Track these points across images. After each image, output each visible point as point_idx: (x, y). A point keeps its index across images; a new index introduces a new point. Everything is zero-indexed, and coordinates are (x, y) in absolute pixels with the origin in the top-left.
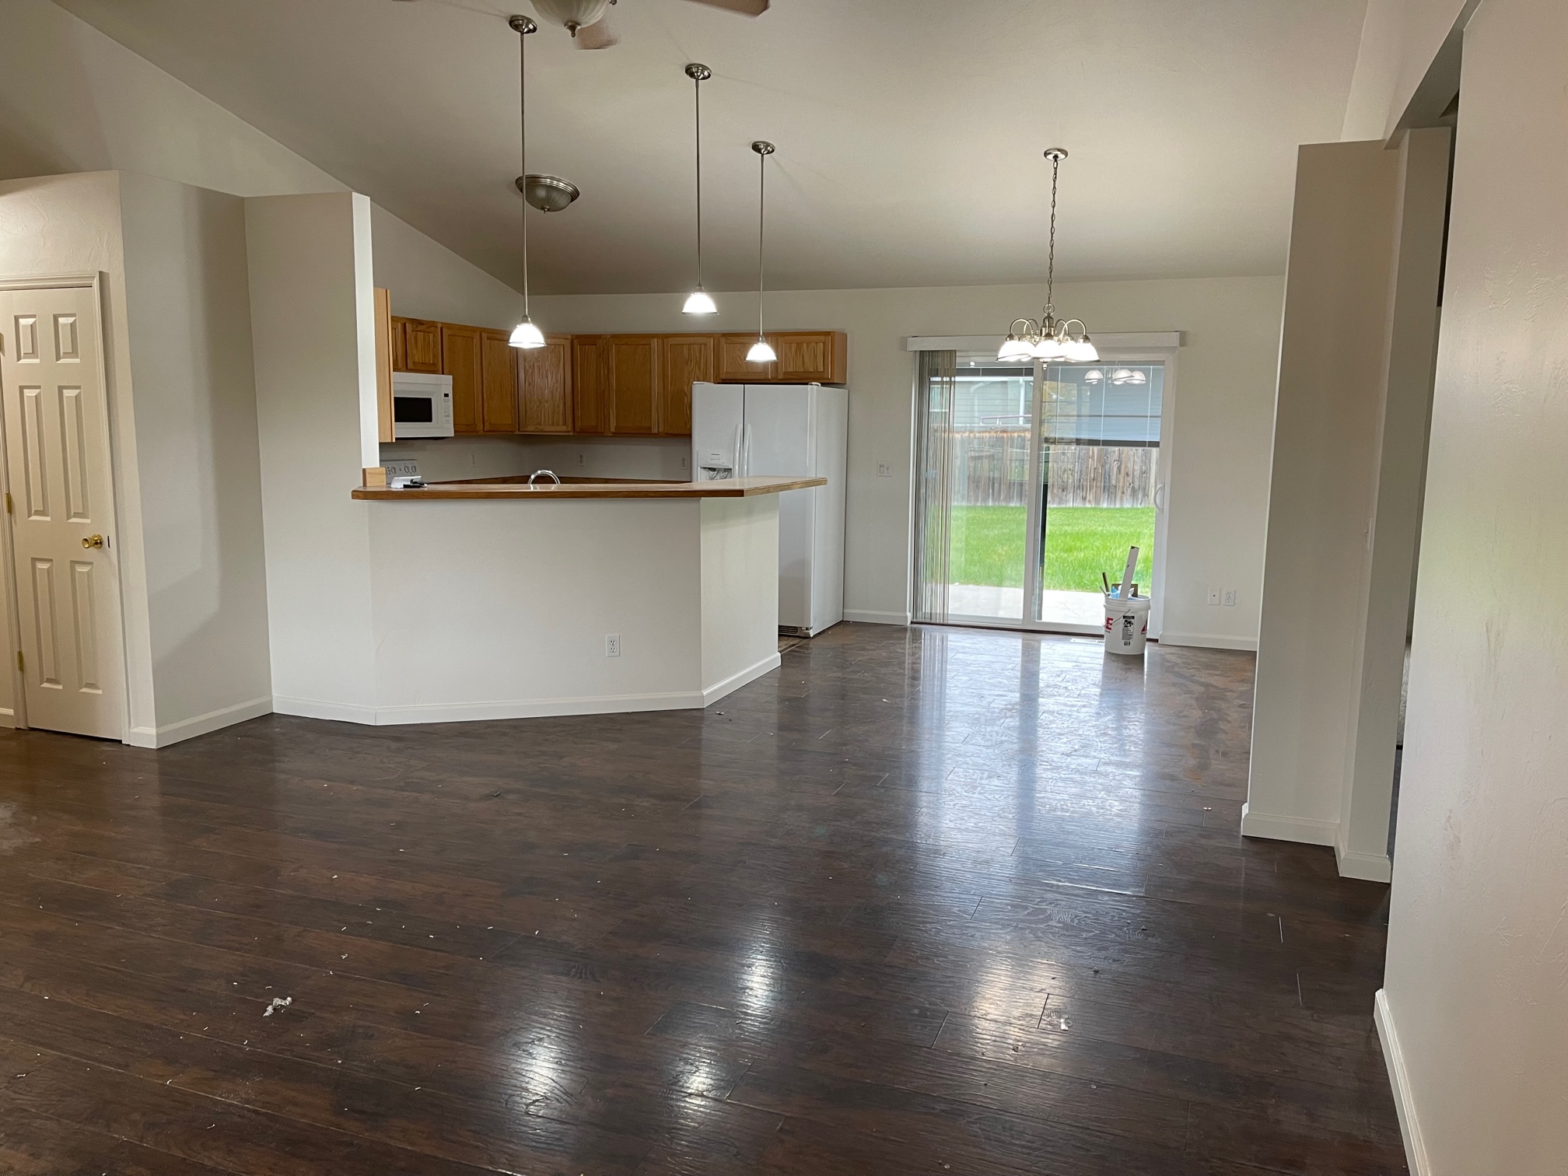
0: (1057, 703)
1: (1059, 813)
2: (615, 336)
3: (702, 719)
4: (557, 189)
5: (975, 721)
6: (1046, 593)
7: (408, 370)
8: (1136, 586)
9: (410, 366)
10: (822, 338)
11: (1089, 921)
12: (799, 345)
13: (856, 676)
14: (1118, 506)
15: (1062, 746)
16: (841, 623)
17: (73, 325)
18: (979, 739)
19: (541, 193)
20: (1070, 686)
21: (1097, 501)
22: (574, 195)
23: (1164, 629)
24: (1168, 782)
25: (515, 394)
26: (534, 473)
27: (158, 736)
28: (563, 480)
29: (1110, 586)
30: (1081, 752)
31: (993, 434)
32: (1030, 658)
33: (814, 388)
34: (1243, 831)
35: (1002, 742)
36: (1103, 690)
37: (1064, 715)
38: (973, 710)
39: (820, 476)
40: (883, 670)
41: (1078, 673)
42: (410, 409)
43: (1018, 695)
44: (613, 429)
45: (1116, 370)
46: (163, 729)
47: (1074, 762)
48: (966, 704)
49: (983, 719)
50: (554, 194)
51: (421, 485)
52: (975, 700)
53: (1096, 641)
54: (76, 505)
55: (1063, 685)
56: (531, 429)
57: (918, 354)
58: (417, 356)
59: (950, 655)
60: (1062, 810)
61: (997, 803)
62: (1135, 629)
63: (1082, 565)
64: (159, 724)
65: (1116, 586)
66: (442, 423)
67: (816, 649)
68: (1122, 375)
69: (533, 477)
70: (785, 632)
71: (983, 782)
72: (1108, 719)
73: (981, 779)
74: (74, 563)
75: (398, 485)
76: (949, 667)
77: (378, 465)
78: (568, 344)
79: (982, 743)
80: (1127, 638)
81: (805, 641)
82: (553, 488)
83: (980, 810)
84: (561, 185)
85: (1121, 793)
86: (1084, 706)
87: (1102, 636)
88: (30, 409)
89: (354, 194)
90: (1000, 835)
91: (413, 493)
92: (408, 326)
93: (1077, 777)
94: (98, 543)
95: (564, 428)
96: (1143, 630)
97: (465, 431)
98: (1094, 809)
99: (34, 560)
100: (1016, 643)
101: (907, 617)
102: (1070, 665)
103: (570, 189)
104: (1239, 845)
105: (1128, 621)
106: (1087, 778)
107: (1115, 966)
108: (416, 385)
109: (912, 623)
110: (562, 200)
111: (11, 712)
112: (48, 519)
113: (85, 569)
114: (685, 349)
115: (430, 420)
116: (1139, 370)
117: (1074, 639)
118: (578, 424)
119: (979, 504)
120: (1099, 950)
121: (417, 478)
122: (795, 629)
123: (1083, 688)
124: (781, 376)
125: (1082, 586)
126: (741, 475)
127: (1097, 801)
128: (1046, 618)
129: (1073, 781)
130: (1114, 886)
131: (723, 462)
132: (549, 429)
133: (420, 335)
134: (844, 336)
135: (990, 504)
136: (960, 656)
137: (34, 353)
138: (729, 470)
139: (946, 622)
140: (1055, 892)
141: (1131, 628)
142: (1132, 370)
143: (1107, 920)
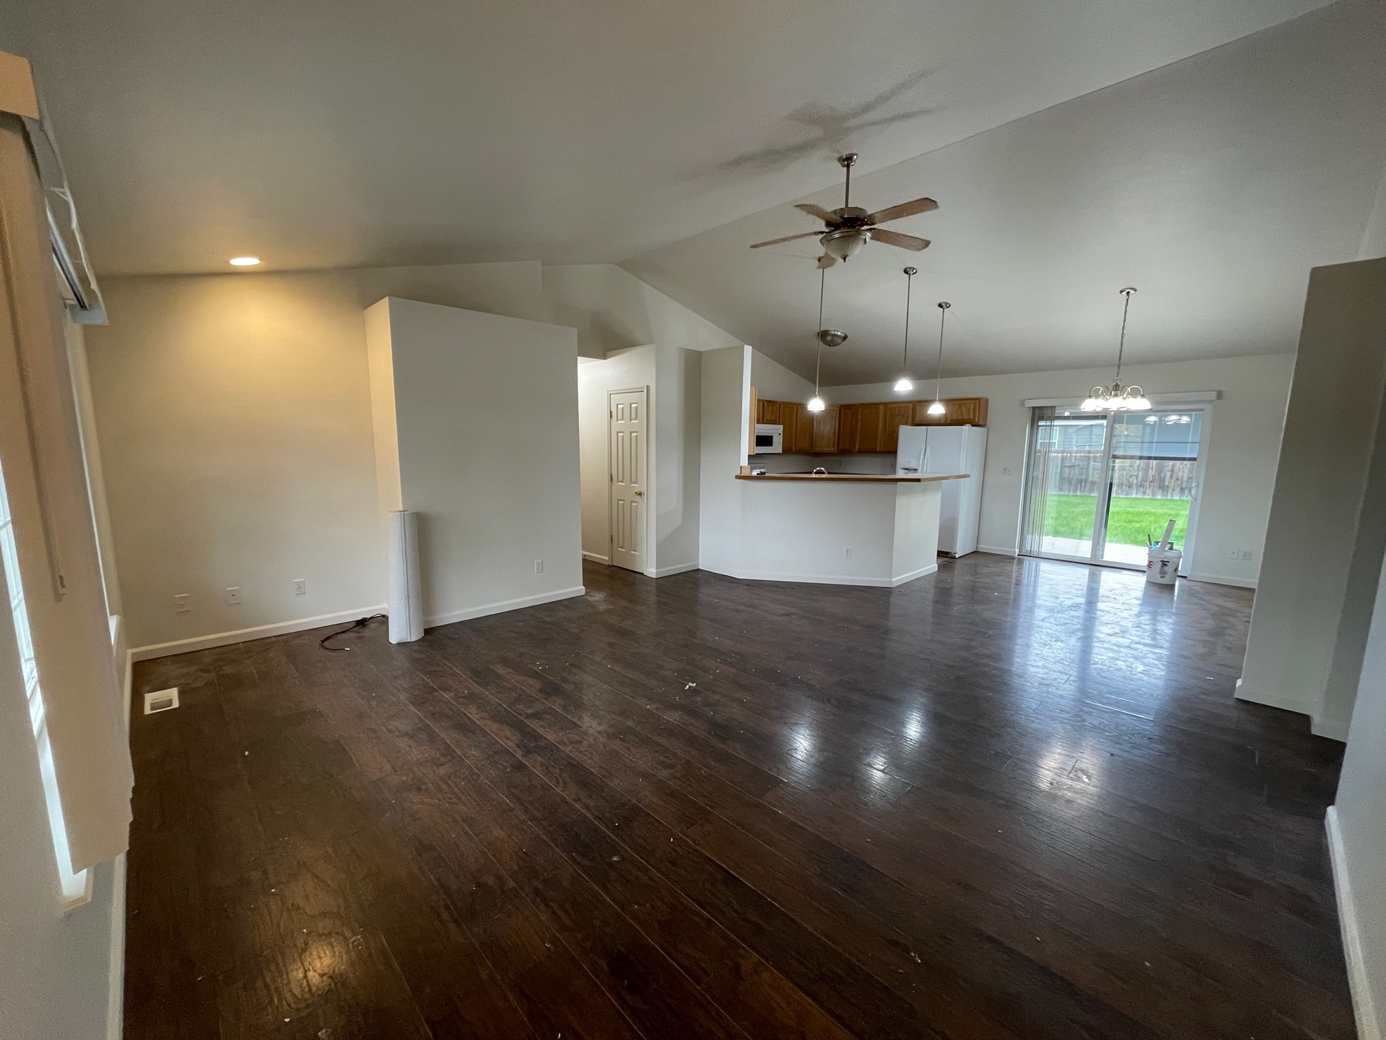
0: (1107, 606)
1: (1099, 666)
2: (861, 405)
3: (890, 592)
4: (837, 336)
5: (1051, 610)
6: (1107, 545)
7: (764, 423)
8: (1172, 544)
9: (765, 421)
10: (974, 401)
11: (1112, 727)
12: (960, 406)
13: (979, 580)
14: (1169, 497)
15: (1107, 630)
16: (975, 552)
17: (636, 407)
18: (1052, 620)
19: (829, 338)
20: (1118, 597)
21: (1154, 494)
22: (845, 338)
23: (1192, 571)
24: (1182, 659)
25: (812, 433)
26: (815, 468)
27: (657, 573)
28: (829, 473)
29: (1153, 543)
30: (1120, 635)
31: (1083, 454)
32: (1094, 582)
33: (967, 428)
34: (1237, 696)
35: (1067, 624)
36: (1143, 602)
37: (1111, 613)
38: (1052, 604)
39: (967, 473)
40: (997, 578)
41: (1125, 591)
42: (763, 441)
43: (1084, 599)
44: (857, 450)
45: (1169, 415)
46: (659, 570)
47: (1114, 640)
48: (1046, 601)
49: (1056, 610)
50: (835, 338)
51: (764, 473)
52: (1053, 600)
53: (1140, 574)
54: (634, 480)
55: (1113, 596)
56: (818, 450)
57: (1031, 409)
58: (768, 417)
59: (1041, 573)
60: (1102, 664)
61: (1059, 655)
62: (1169, 569)
63: (1138, 531)
64: (657, 568)
65: (1157, 543)
66: (777, 447)
67: (958, 563)
68: (1173, 418)
69: (815, 471)
70: (941, 554)
71: (1052, 643)
72: (1146, 618)
73: (1051, 641)
74: (632, 502)
75: (755, 473)
76: (1039, 580)
77: (747, 464)
78: (838, 409)
79: (1054, 622)
80: (1163, 574)
81: (953, 560)
82: (824, 476)
83: (1047, 657)
84: (839, 333)
85: (1145, 661)
86: (1126, 610)
87: (1144, 572)
88: (620, 441)
89: (745, 346)
90: (1058, 672)
91: (761, 477)
92: (766, 404)
93: (1115, 648)
94: (640, 494)
95: (833, 449)
96: (1176, 570)
97: (787, 451)
98: (1124, 667)
99: (619, 500)
100: (1085, 571)
101: (1015, 552)
102: (1119, 586)
103: (843, 335)
104: (1232, 703)
105: (1164, 564)
106: (1122, 650)
107: (1125, 755)
108: (766, 429)
109: (1019, 555)
110: (839, 341)
111: (607, 558)
112: (624, 484)
113: (635, 504)
114: (897, 409)
115: (771, 445)
116: (1185, 415)
117: (1124, 572)
118: (840, 447)
119: (1071, 493)
120: (1116, 743)
121: (763, 470)
122: (947, 553)
123: (1127, 600)
124: (948, 422)
125: (1136, 542)
126: (922, 472)
127: (1127, 663)
128: (1105, 559)
129: (1112, 650)
130: (1131, 711)
131: (913, 465)
132: (826, 449)
133: (770, 407)
134: (987, 400)
135: (1078, 494)
136: (1046, 575)
137: (622, 419)
138: (916, 469)
139: (1039, 556)
140: (1091, 708)
141: (1166, 568)
142: (1180, 415)
143: (1124, 728)
